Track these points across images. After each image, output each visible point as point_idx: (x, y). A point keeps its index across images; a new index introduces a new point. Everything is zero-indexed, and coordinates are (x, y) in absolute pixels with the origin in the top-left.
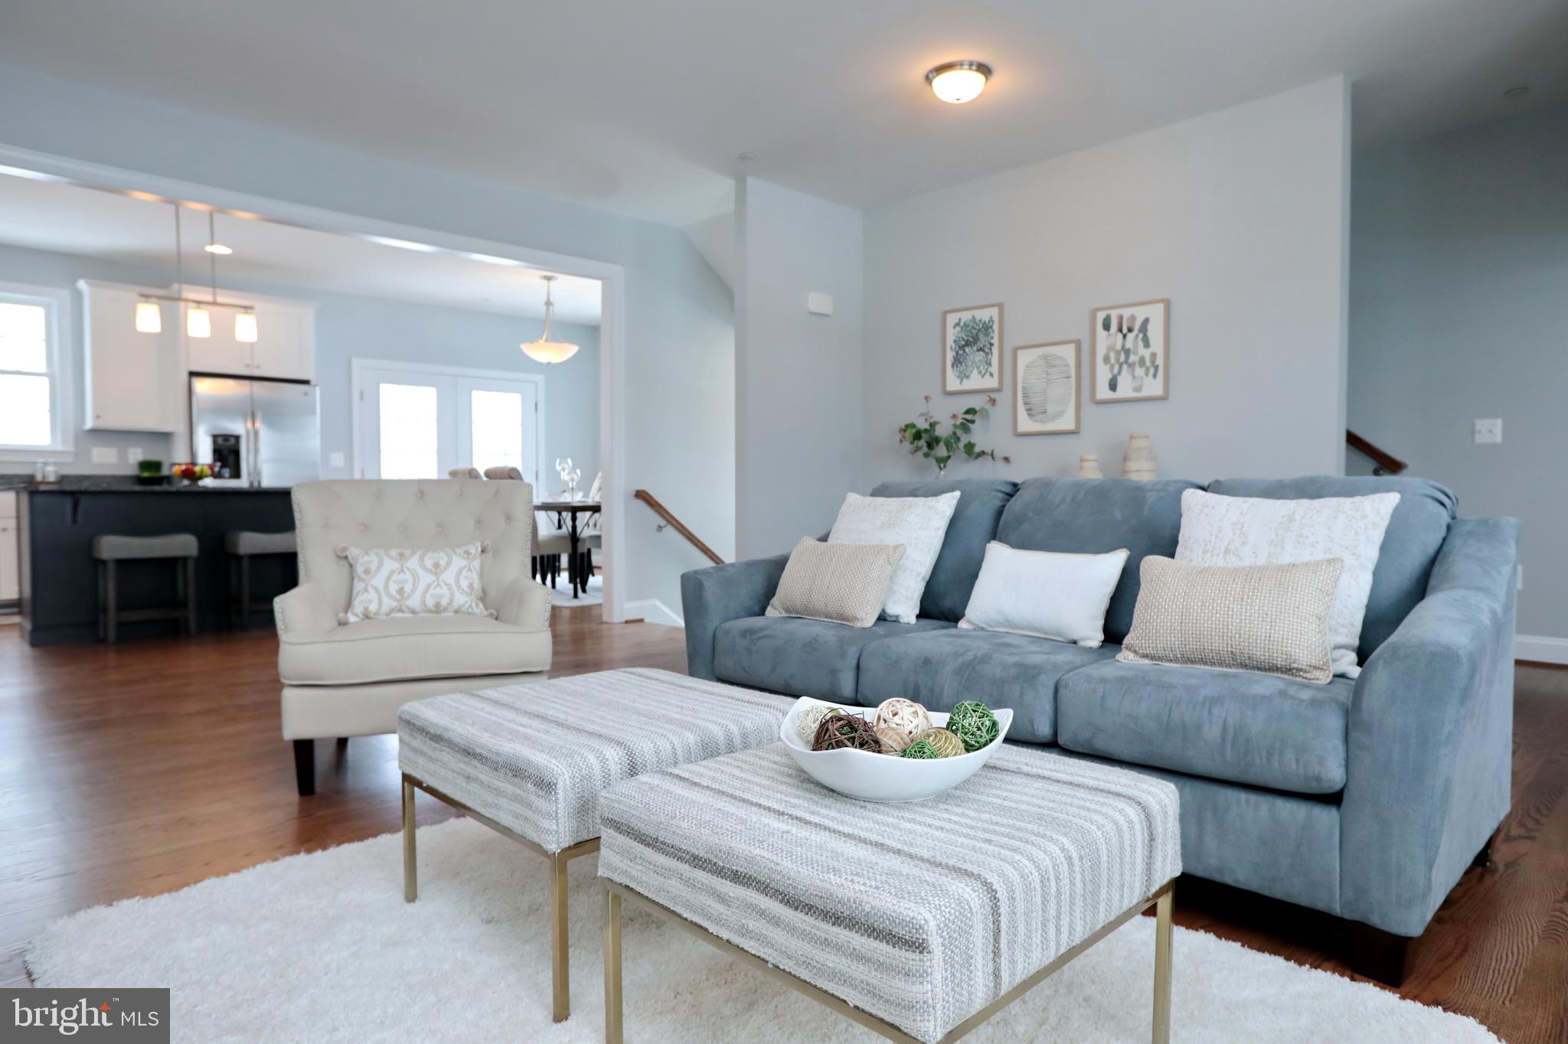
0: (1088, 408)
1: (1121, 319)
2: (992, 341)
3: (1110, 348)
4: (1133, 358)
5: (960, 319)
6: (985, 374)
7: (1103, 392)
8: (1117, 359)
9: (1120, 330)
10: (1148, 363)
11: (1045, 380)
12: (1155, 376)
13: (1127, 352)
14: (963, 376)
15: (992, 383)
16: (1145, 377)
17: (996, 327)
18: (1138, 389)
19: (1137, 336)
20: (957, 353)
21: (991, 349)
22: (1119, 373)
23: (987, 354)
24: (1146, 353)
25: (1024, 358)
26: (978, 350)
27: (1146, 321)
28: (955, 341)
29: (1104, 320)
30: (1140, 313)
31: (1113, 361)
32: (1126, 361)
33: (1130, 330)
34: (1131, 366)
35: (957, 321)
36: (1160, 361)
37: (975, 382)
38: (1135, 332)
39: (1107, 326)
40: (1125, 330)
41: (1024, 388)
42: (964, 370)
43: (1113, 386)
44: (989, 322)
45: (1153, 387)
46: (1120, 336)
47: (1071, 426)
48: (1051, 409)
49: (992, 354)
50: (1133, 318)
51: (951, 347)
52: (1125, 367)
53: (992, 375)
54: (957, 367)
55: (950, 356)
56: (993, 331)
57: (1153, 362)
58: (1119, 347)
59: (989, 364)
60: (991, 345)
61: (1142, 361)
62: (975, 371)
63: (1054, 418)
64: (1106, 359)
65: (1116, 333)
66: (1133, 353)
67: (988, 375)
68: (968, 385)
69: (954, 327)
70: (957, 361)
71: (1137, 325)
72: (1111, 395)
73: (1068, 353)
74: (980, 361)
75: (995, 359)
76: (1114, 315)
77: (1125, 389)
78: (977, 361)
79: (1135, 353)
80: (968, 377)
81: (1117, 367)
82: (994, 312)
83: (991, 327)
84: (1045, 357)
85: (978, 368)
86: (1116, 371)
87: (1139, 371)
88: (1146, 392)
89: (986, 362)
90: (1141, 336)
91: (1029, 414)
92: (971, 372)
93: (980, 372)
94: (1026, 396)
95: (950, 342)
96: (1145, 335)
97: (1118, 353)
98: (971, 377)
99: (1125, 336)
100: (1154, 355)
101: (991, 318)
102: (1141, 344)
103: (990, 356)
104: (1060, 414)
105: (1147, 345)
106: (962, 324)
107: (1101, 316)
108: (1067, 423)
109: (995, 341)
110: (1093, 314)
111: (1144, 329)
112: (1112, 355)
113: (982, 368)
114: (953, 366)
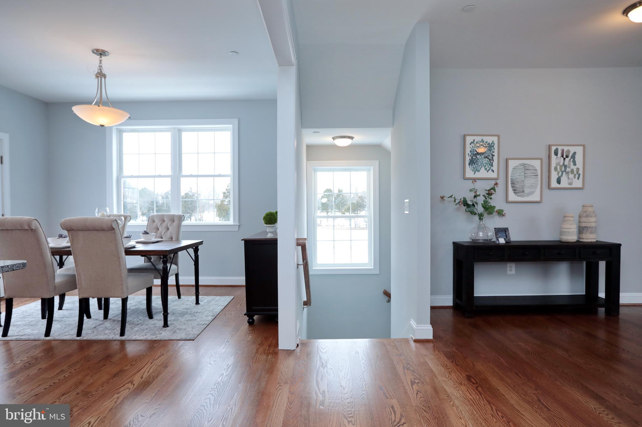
0: (546, 191)
1: (563, 151)
2: (493, 154)
3: (558, 164)
4: (568, 170)
5: (474, 140)
6: (489, 170)
7: (554, 184)
8: (561, 170)
9: (563, 156)
10: (575, 173)
11: (524, 176)
12: (578, 179)
13: (566, 167)
14: (476, 170)
15: (494, 175)
16: (573, 178)
17: (496, 146)
18: (570, 184)
19: (570, 159)
20: (472, 158)
21: (493, 158)
22: (562, 176)
23: (490, 160)
24: (575, 168)
25: (512, 164)
26: (485, 158)
27: (575, 153)
28: (471, 151)
29: (555, 150)
30: (572, 150)
31: (559, 170)
32: (565, 171)
33: (567, 157)
34: (567, 173)
35: (473, 141)
36: (581, 172)
37: (483, 173)
38: (570, 158)
39: (556, 154)
40: (565, 157)
41: (512, 179)
42: (476, 167)
43: (559, 181)
44: (492, 143)
45: (578, 183)
46: (562, 159)
47: (538, 199)
48: (526, 191)
49: (493, 161)
50: (568, 151)
51: (469, 154)
52: (564, 173)
53: (493, 171)
54: (472, 165)
55: (468, 158)
56: (494, 149)
57: (578, 172)
58: (562, 164)
59: (492, 165)
60: (493, 155)
61: (572, 171)
62: (483, 168)
63: (528, 195)
64: (556, 169)
65: (561, 157)
66: (568, 167)
67: (490, 171)
68: (478, 175)
69: (471, 144)
70: (472, 162)
71: (570, 155)
72: (558, 186)
73: (537, 164)
74: (486, 163)
75: (495, 163)
76: (560, 148)
77: (564, 183)
78: (484, 163)
79: (569, 167)
80: (479, 171)
81: (560, 173)
82: (495, 139)
83: (493, 146)
84: (524, 165)
85: (485, 167)
86: (560, 175)
87: (571, 176)
88: (574, 186)
89: (490, 164)
90: (572, 160)
91: (514, 192)
92: (481, 168)
93: (486, 169)
94: (513, 183)
95: (468, 151)
96: (574, 160)
97: (561, 166)
98: (481, 171)
99: (564, 159)
100: (578, 169)
101: (493, 141)
102: (572, 164)
103: (492, 161)
104: (532, 193)
105: (575, 164)
106: (475, 142)
107: (553, 148)
108: (536, 197)
109: (496, 154)
110: (550, 147)
111: (573, 156)
112: (558, 167)
113: (487, 167)
114: (469, 164)
